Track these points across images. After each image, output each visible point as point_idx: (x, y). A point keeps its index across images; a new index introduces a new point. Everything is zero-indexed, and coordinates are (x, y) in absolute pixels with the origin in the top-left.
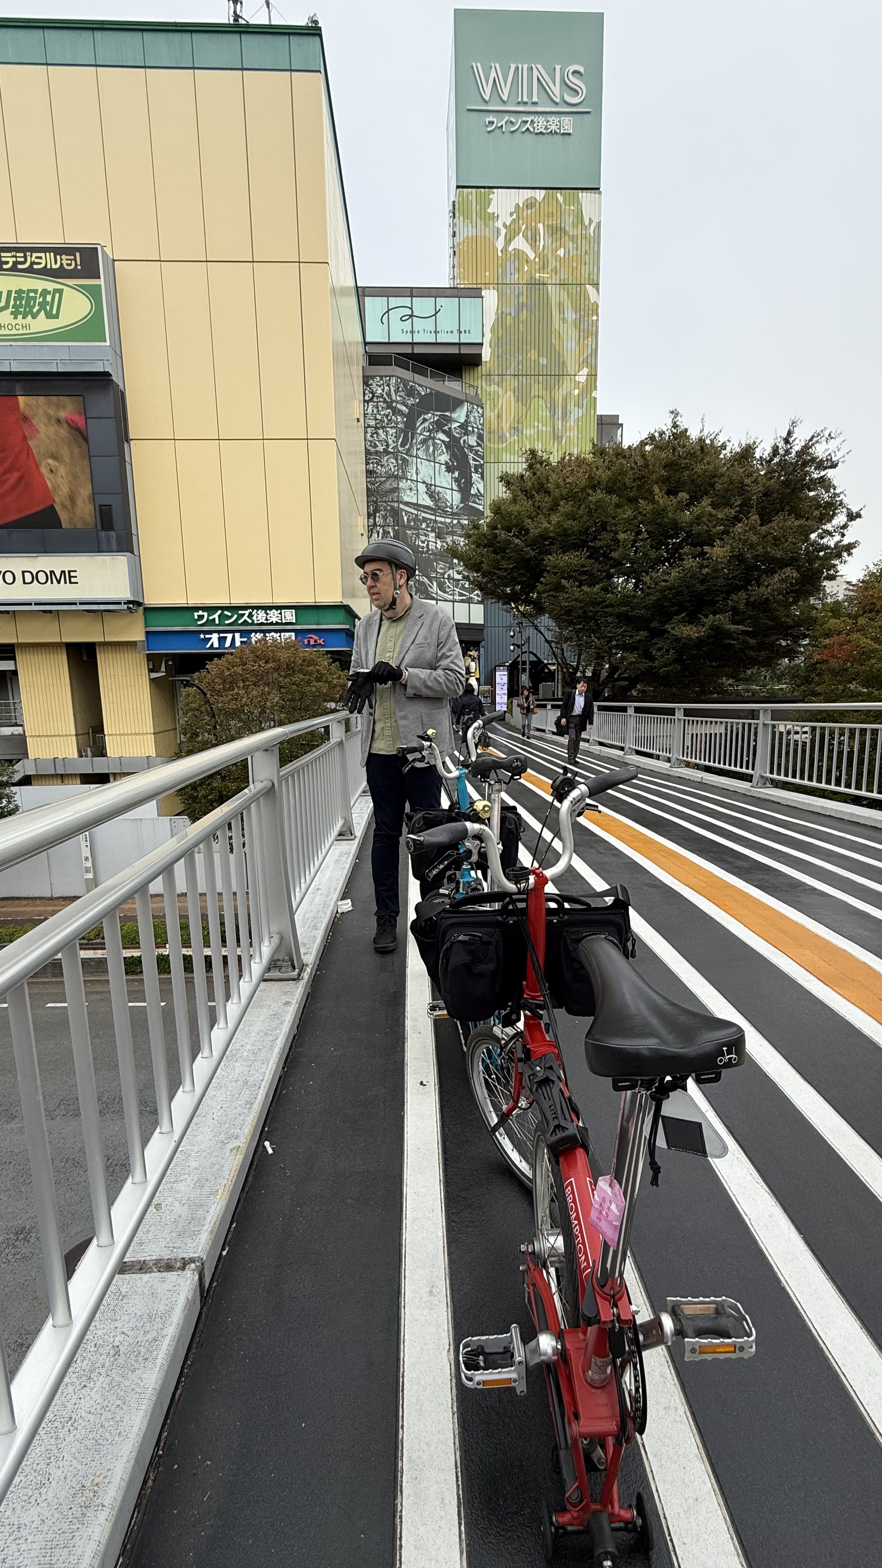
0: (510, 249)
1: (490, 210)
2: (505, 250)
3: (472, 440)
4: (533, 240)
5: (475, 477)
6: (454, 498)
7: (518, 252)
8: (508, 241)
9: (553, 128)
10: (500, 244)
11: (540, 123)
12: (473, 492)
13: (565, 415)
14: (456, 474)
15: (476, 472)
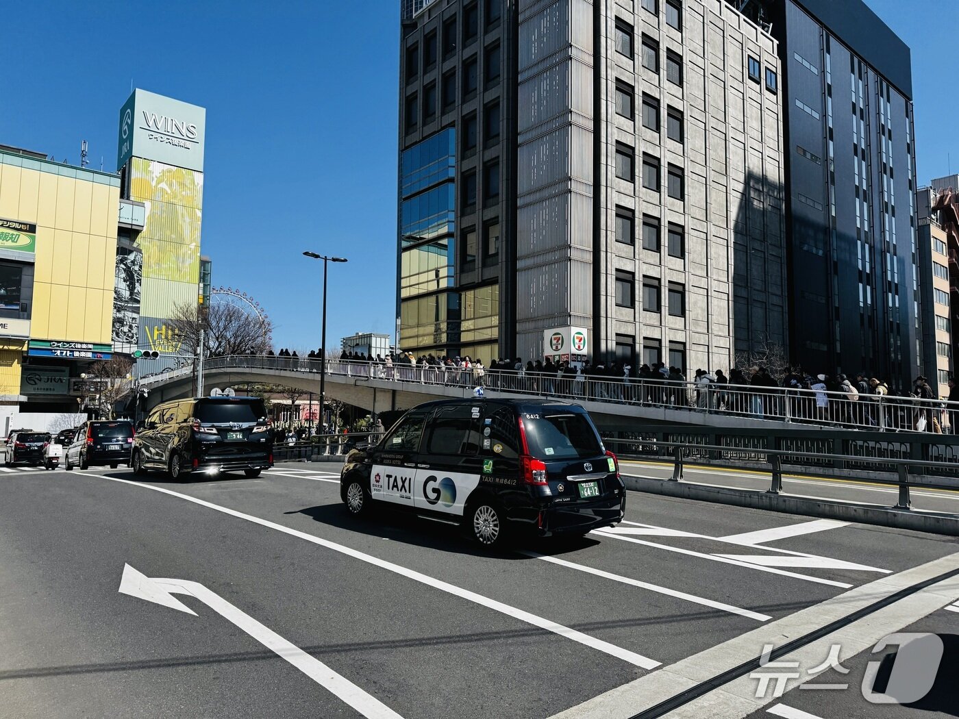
0: (159, 186)
1: (149, 169)
2: (156, 187)
3: (137, 268)
4: (171, 185)
5: (137, 284)
6: (126, 294)
7: (162, 189)
8: (158, 183)
9: (182, 144)
10: (154, 184)
11: (176, 141)
12: (136, 291)
13: (183, 261)
14: (128, 283)
15: (138, 282)
